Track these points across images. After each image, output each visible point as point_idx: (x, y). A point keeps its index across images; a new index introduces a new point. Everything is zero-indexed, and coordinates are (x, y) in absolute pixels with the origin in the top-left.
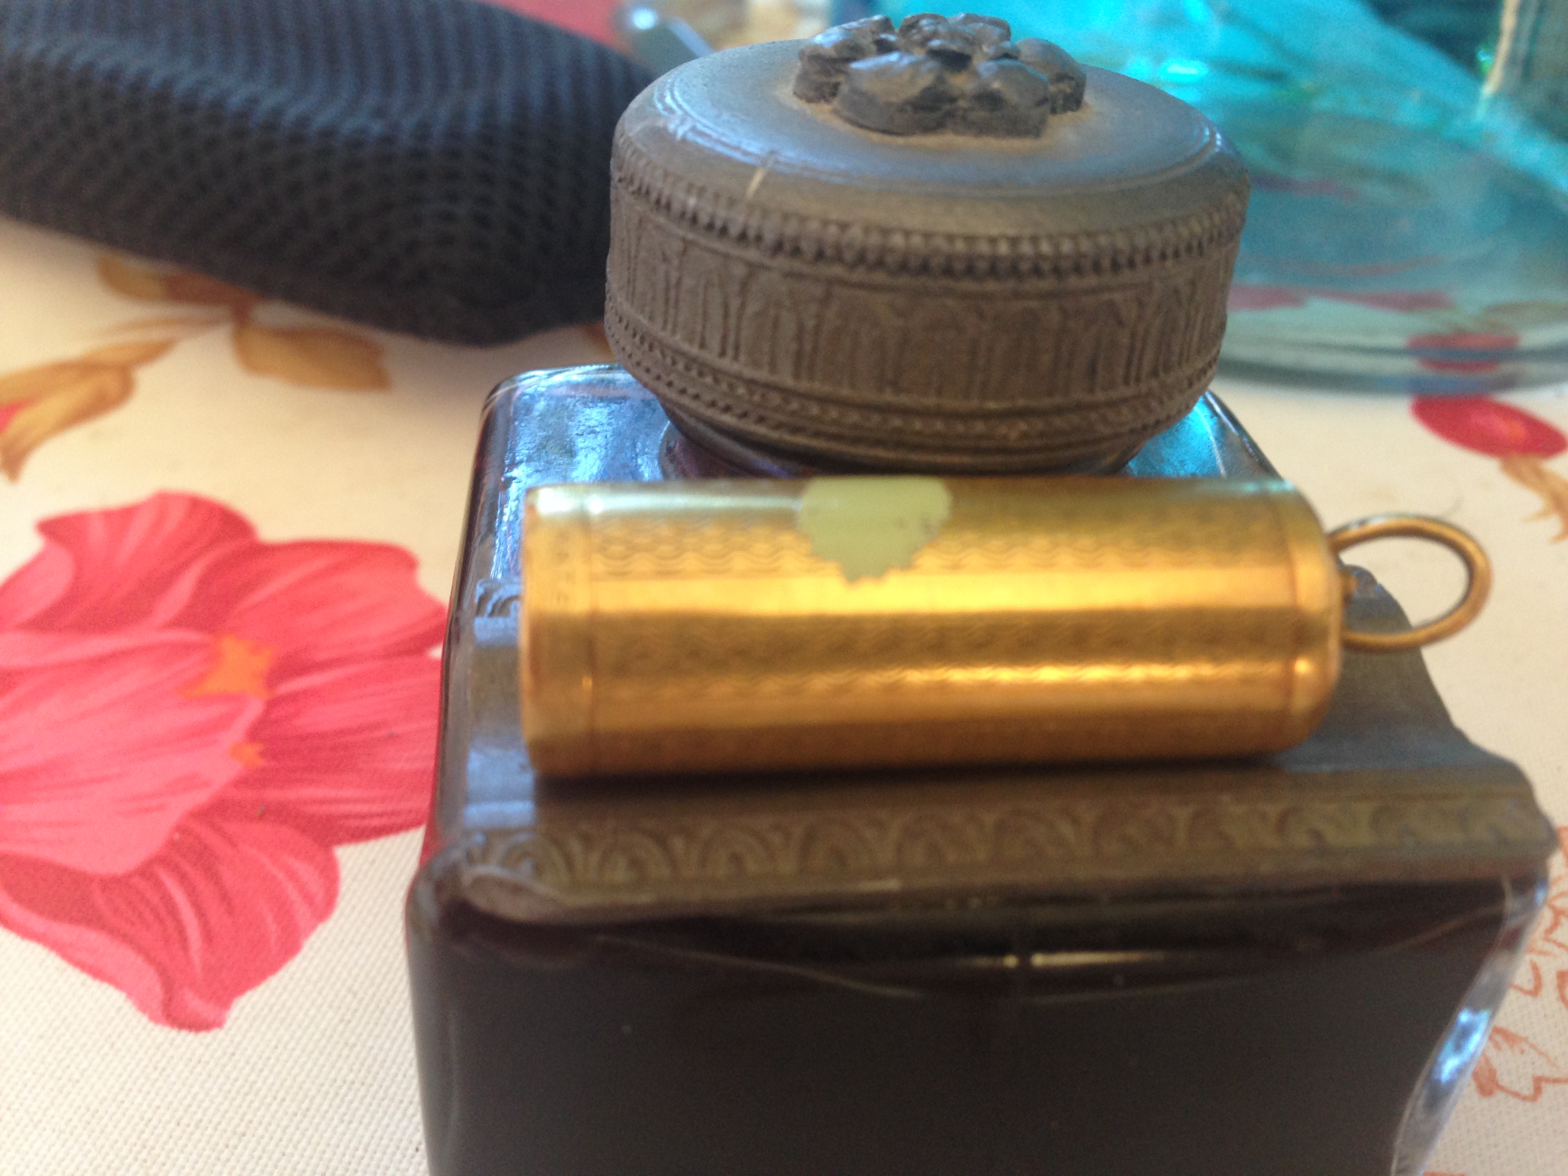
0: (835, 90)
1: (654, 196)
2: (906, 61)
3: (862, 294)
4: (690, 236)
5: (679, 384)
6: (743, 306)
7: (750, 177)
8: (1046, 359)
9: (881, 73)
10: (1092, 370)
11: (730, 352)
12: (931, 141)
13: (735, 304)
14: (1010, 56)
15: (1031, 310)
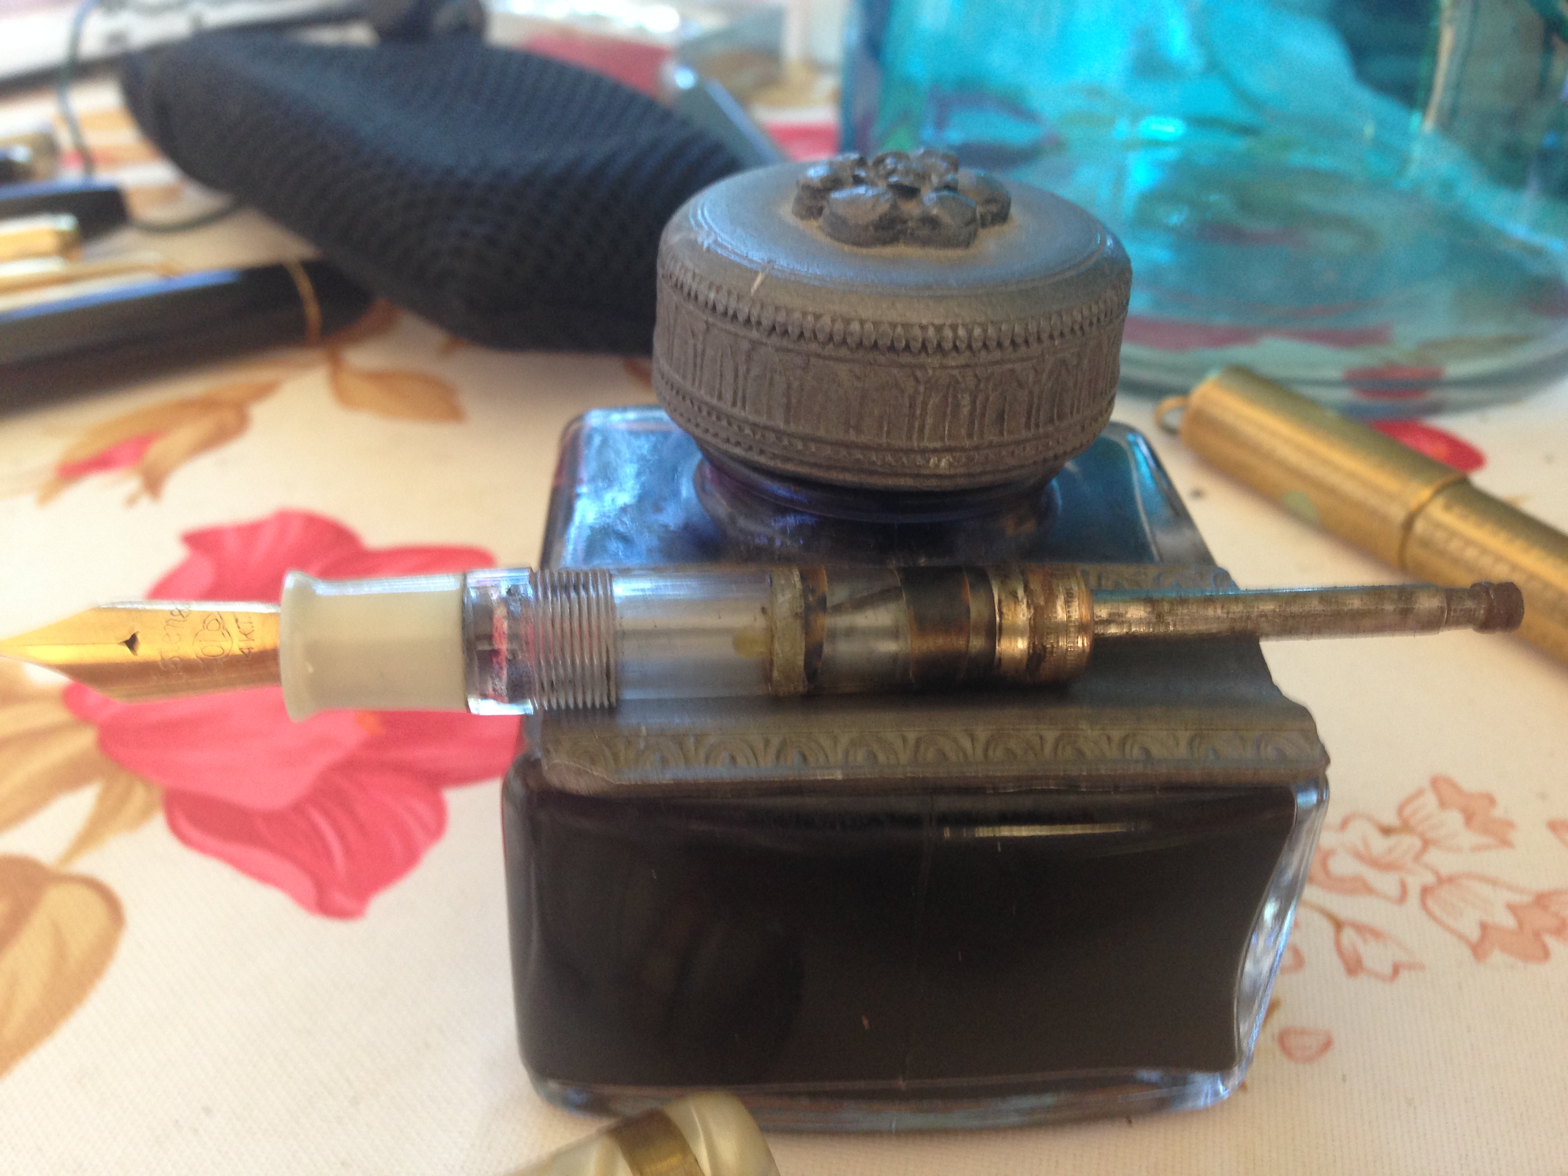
0: (820, 210)
1: (686, 290)
3: (831, 363)
4: (711, 320)
5: (703, 425)
6: (748, 370)
7: (754, 279)
8: (965, 411)
9: (853, 202)
10: (1000, 418)
11: (739, 404)
12: (888, 251)
13: (742, 369)
14: (950, 187)
15: (953, 376)
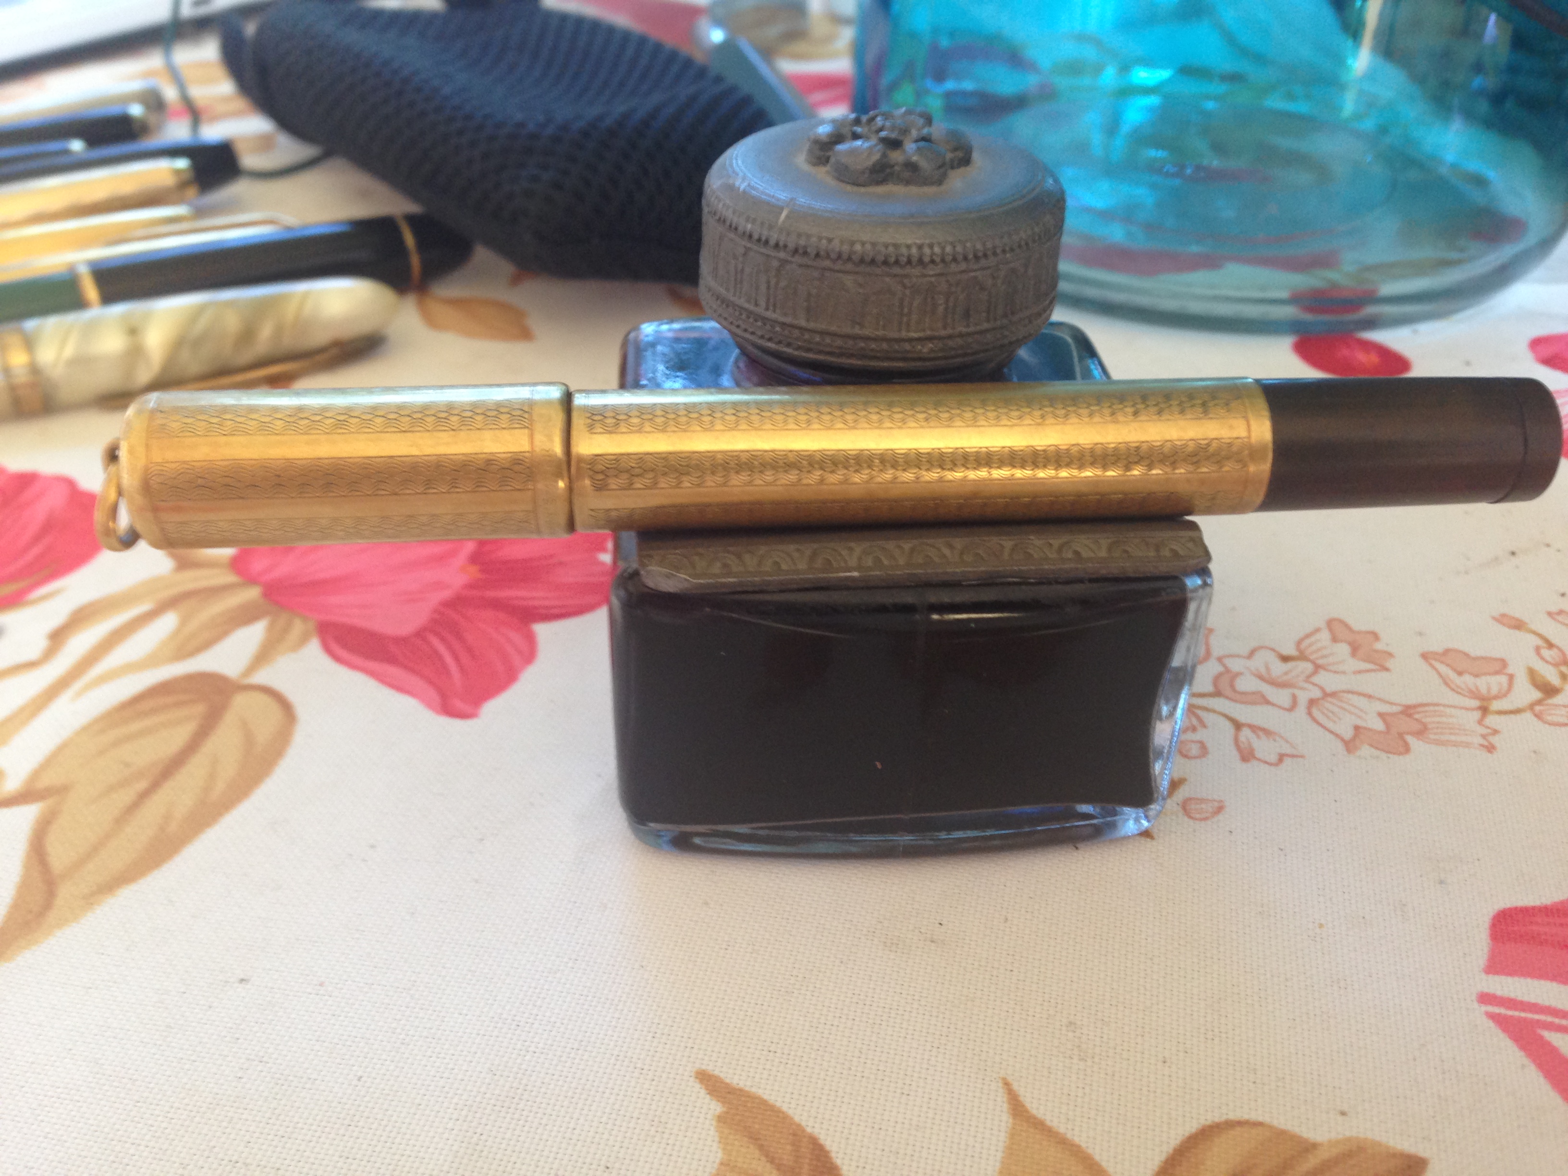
0: (827, 160)
2: (867, 145)
3: (840, 275)
4: (749, 245)
5: (743, 326)
6: (777, 283)
7: (781, 213)
8: (941, 309)
9: (853, 152)
10: (967, 314)
11: (771, 308)
12: (880, 189)
13: (773, 281)
14: (925, 139)
15: (931, 283)
